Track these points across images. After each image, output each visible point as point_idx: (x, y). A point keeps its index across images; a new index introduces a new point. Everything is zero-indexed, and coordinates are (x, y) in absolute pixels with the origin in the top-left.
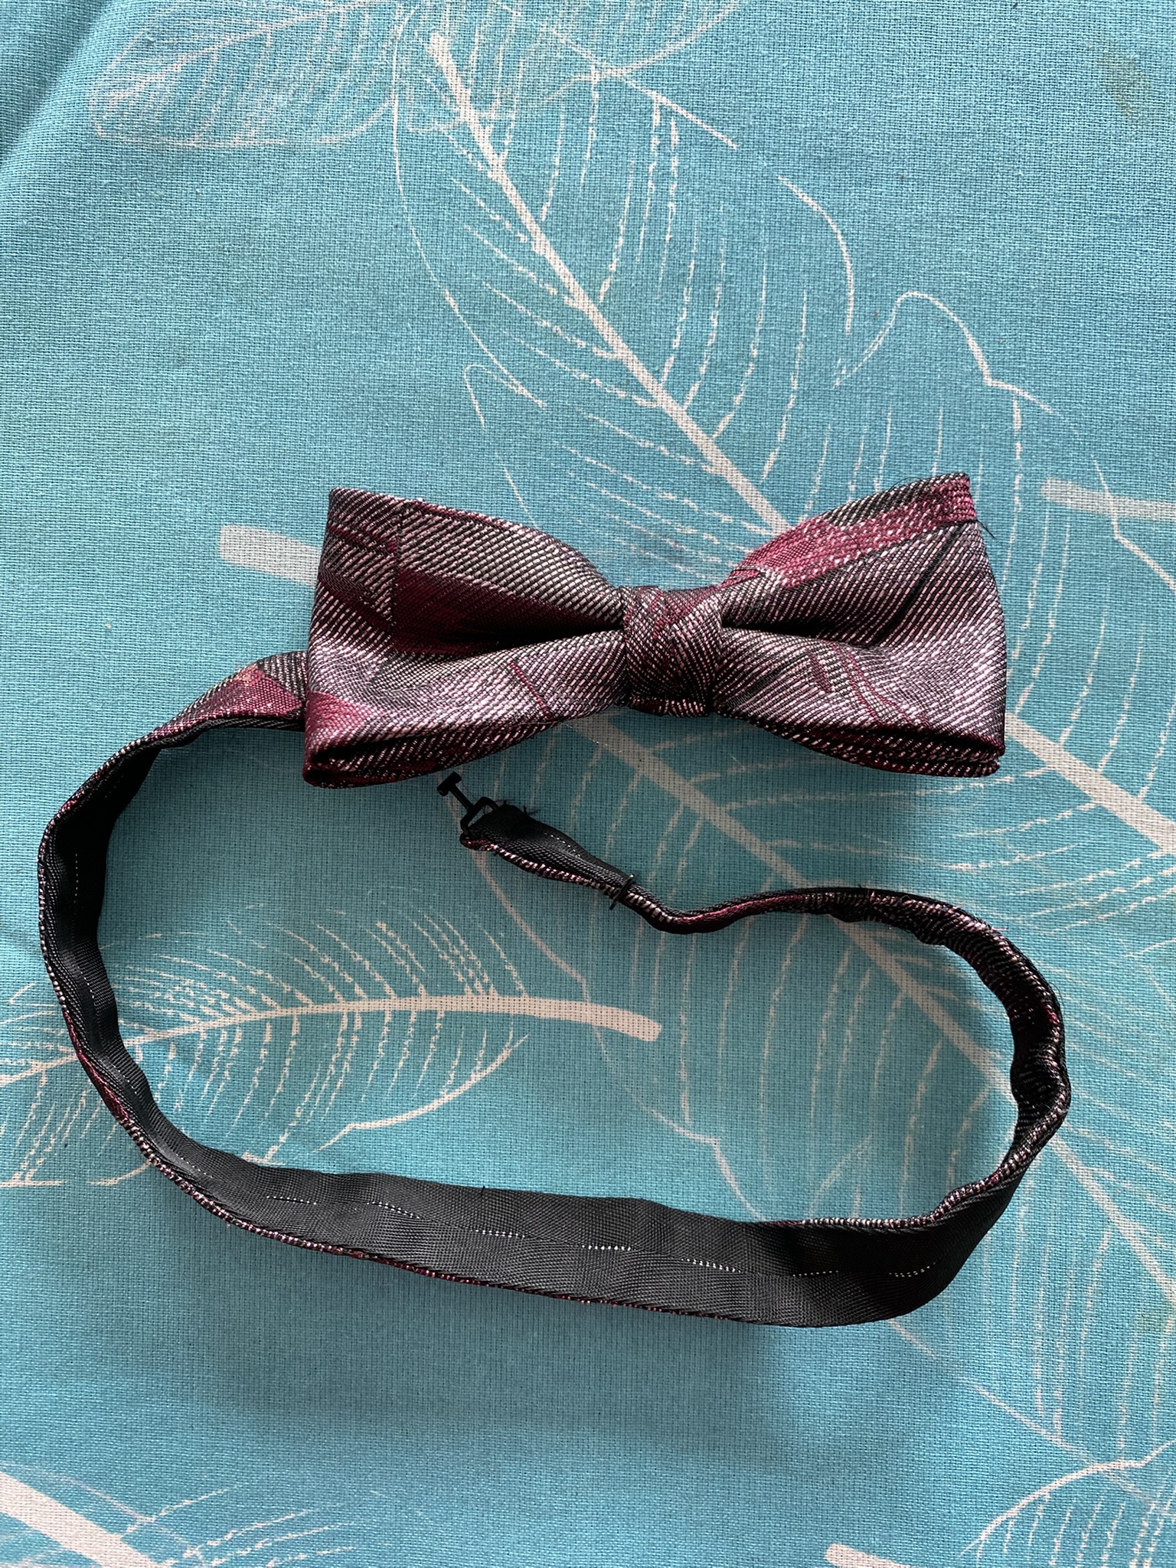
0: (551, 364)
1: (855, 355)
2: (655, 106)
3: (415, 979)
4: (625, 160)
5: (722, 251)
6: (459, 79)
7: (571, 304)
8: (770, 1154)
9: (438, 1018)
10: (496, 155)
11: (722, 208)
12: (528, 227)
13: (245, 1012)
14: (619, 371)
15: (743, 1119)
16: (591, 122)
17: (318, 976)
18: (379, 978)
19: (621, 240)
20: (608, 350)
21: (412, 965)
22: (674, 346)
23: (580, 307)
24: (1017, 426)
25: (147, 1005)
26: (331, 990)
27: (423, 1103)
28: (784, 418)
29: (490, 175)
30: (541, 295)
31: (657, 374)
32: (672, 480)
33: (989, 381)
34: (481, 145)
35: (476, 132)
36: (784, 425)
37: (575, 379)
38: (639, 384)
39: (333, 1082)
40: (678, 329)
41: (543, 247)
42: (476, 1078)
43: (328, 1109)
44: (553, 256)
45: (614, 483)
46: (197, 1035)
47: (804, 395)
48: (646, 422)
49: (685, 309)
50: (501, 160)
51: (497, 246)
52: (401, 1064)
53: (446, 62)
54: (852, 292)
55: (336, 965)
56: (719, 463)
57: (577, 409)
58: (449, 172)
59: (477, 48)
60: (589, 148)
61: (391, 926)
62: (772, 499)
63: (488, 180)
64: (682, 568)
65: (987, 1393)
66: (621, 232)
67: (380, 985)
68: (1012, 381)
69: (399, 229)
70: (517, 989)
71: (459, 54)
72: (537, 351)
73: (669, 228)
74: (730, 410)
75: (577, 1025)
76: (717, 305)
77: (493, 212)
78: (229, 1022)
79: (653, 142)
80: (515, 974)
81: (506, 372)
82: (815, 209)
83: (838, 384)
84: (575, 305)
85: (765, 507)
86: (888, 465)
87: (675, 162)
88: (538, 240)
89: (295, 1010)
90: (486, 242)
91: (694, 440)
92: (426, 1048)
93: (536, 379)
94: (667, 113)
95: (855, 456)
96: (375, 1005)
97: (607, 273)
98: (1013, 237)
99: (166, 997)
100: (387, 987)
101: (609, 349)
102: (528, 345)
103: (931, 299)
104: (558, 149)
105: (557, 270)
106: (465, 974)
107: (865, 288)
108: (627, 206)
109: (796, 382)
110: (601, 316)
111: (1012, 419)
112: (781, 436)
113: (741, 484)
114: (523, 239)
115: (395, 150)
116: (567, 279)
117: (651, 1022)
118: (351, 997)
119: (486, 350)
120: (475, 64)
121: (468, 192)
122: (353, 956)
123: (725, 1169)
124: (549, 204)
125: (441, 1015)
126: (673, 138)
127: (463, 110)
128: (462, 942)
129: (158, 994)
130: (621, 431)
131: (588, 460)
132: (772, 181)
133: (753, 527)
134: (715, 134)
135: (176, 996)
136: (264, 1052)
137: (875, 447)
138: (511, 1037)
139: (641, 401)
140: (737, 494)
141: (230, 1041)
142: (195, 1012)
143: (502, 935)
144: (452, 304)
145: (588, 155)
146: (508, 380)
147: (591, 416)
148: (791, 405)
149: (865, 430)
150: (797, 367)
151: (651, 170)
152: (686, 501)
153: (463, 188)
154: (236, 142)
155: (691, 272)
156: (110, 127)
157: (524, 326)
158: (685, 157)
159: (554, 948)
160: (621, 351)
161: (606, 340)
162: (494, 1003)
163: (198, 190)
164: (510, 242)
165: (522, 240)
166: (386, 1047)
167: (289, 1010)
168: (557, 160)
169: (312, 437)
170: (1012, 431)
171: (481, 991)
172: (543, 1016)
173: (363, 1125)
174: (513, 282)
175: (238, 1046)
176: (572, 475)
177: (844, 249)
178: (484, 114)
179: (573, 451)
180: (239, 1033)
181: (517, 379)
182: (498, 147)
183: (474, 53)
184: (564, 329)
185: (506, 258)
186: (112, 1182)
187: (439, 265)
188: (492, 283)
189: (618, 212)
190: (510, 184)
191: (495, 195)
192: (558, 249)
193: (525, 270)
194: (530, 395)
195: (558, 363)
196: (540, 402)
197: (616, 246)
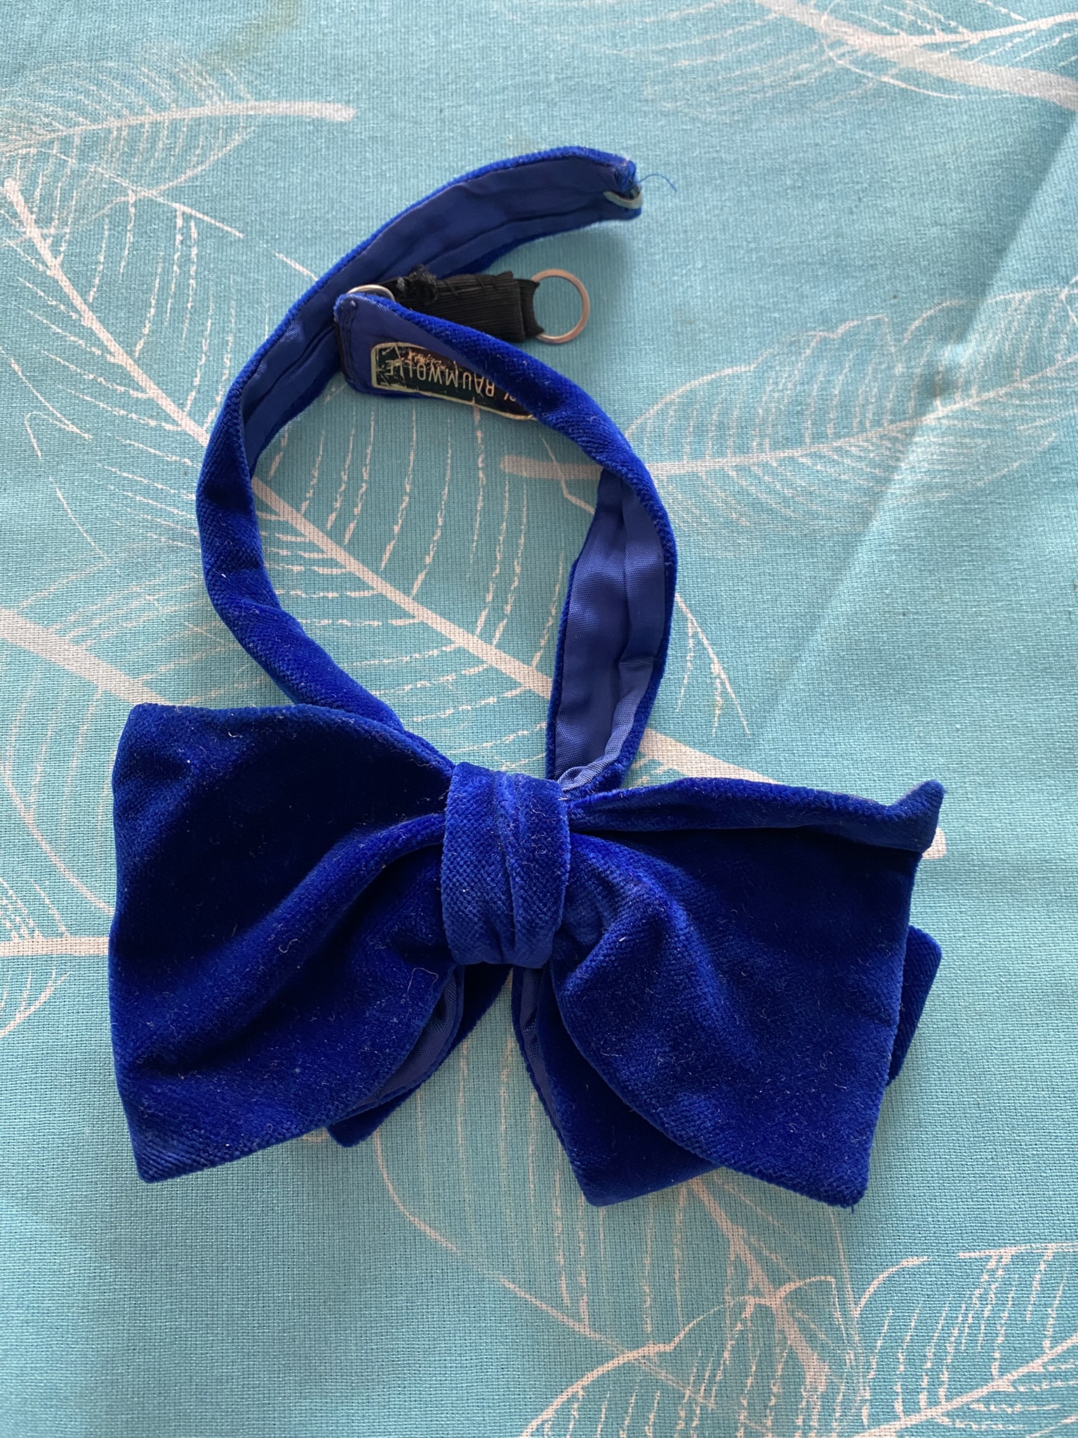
0: (96, 406)
2: (178, 213)
4: (155, 253)
5: (233, 311)
6: (26, 209)
7: (112, 361)
10: (54, 259)
11: (232, 280)
12: (78, 308)
14: (150, 407)
16: (129, 228)
19: (153, 310)
20: (142, 392)
22: (195, 384)
23: (120, 363)
29: (48, 273)
30: (88, 356)
31: (181, 406)
34: (42, 253)
35: (39, 244)
37: (115, 416)
38: (167, 414)
40: (198, 371)
41: (90, 320)
42: (21, 1016)
44: (98, 327)
45: (146, 491)
48: (173, 442)
49: (203, 355)
50: (58, 262)
51: (53, 324)
53: (17, 198)
57: (117, 438)
58: (16, 273)
59: (40, 186)
60: (127, 246)
63: (47, 277)
66: (153, 305)
70: (60, 930)
71: (27, 194)
72: (84, 396)
73: (191, 298)
76: (229, 351)
77: (51, 299)
79: (177, 238)
80: (57, 917)
81: (59, 416)
84: (116, 361)
87: (195, 251)
88: (86, 316)
90: (45, 321)
93: (84, 418)
94: (187, 218)
97: (141, 336)
102: (77, 394)
104: (103, 250)
105: (101, 336)
106: (12, 921)
108: (157, 285)
110: (136, 367)
114: (75, 316)
116: (109, 342)
119: (43, 401)
120: (38, 198)
121: (31, 286)
124: (95, 290)
126: (192, 235)
127: (29, 229)
130: (152, 451)
131: (125, 475)
132: (270, 256)
134: (226, 228)
138: (54, 975)
139: (168, 427)
143: (47, 881)
144: (16, 369)
145: (127, 252)
146: (60, 421)
147: (128, 442)
151: (176, 258)
153: (28, 284)
155: (209, 329)
157: (74, 380)
158: (202, 247)
160: (153, 391)
161: (140, 384)
162: (39, 946)
164: (64, 320)
165: (74, 318)
168: (102, 258)
170: (473, 422)
171: (27, 936)
172: (83, 952)
174: (66, 348)
176: (112, 488)
178: (45, 231)
179: (113, 470)
181: (69, 420)
182: (56, 253)
183: (38, 190)
184: (107, 379)
185: (61, 331)
187: (6, 341)
188: (48, 350)
189: (150, 290)
190: (64, 278)
191: (52, 287)
192: (102, 321)
193: (76, 339)
194: (78, 431)
195: (102, 405)
196: (86, 436)
197: (148, 315)
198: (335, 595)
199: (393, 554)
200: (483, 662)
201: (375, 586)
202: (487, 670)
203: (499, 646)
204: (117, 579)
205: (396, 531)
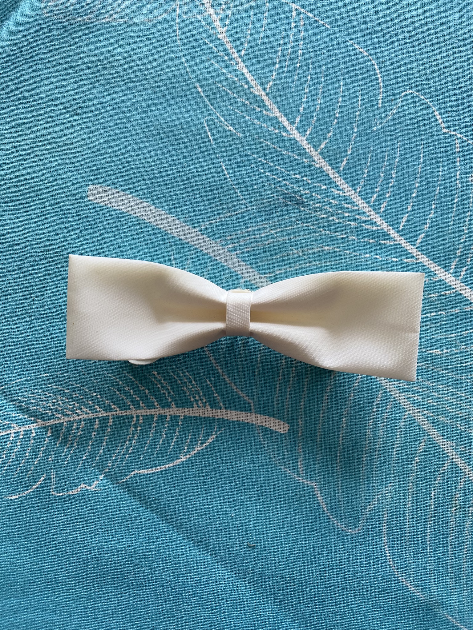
0: (244, 117)
1: (383, 117)
2: (294, 10)
3: (170, 400)
4: (279, 31)
5: (323, 71)
7: (254, 92)
8: (342, 491)
9: (180, 419)
10: (222, 28)
11: (323, 53)
12: (235, 59)
13: (86, 413)
14: (275, 121)
15: (329, 473)
16: (265, 15)
17: (123, 397)
18: (152, 399)
19: (277, 65)
21: (169, 393)
22: (300, 111)
23: (258, 94)
24: (458, 150)
25: (39, 408)
26: (129, 403)
27: (171, 461)
28: (351, 144)
29: (219, 37)
30: (240, 88)
31: (292, 123)
32: (299, 169)
33: (444, 130)
34: (215, 24)
35: (214, 19)
36: (351, 146)
37: (255, 124)
38: (284, 127)
39: (127, 450)
40: (302, 104)
41: (242, 67)
42: (198, 449)
43: (124, 463)
44: (246, 72)
45: (271, 170)
46: (62, 424)
47: (360, 134)
48: (287, 143)
49: (305, 95)
50: (224, 30)
51: (221, 67)
52: (161, 441)
54: (382, 90)
55: (132, 392)
56: (321, 163)
57: (256, 137)
58: (201, 35)
60: (264, 26)
61: (159, 373)
62: (345, 179)
63: (218, 39)
64: (303, 209)
65: (452, 619)
66: (277, 62)
67: (152, 402)
68: (455, 131)
69: (177, 58)
70: (219, 405)
72: (238, 111)
73: (299, 61)
74: (326, 139)
75: (248, 424)
76: (320, 94)
77: (220, 52)
78: (78, 418)
79: (292, 24)
80: (219, 398)
81: (223, 120)
82: (365, 54)
83: (375, 130)
84: (256, 92)
85: (342, 182)
86: (398, 166)
87: (302, 33)
88: (240, 64)
89: (110, 413)
90: (216, 65)
91: (309, 152)
92: (174, 434)
93: (237, 123)
94: (299, 13)
95: (383, 161)
96: (150, 412)
97: (270, 80)
98: (454, 68)
99: (48, 405)
100: (156, 403)
101: (271, 112)
102: (234, 109)
103: (417, 94)
104: (250, 26)
105: (248, 77)
106: (194, 397)
107: (387, 89)
108: (280, 51)
109: (356, 128)
110: (267, 97)
111: (455, 147)
112: (349, 151)
113: (331, 172)
114: (233, 64)
115: (177, 25)
116: (252, 81)
117: (285, 424)
118: (138, 407)
119: (214, 111)
121: (209, 43)
122: (140, 388)
123: (320, 499)
124: (245, 49)
125: (182, 417)
126: (301, 23)
127: (208, 10)
128: (193, 382)
129: (44, 403)
130: (276, 147)
131: (260, 159)
132: (346, 42)
133: (336, 191)
134: (320, 21)
135: (54, 405)
136: (94, 433)
137: (392, 158)
138: (215, 430)
139: (285, 134)
140: (329, 176)
141: (78, 428)
142: (62, 413)
143: (213, 379)
144: (200, 91)
145: (263, 29)
146: (224, 124)
147: (262, 140)
148: (353, 138)
149: (388, 150)
150: (356, 122)
151: (291, 36)
152: (305, 179)
153: (207, 42)
154: (106, 20)
155: (309, 80)
156: (51, 11)
157: (232, 101)
158: (307, 31)
159: (238, 386)
160: (276, 113)
161: (269, 108)
162: (208, 412)
163: (88, 39)
164: (227, 66)
165: (232, 65)
166: (154, 433)
167: (108, 413)
168: (249, 31)
169: (133, 147)
170: (455, 152)
171: (202, 406)
172: (231, 419)
173: (141, 471)
174: (227, 82)
175: (82, 430)
176: (253, 166)
177: (378, 72)
178: (217, 11)
179: (253, 155)
180: (83, 423)
181: (229, 123)
182: (223, 25)
184: (251, 103)
185: (225, 72)
186: (15, 497)
187: (195, 74)
188: (218, 82)
189: (276, 53)
190: (228, 40)
191: (220, 45)
192: (249, 69)
193: (234, 77)
194: (234, 131)
195: (247, 117)
196: (238, 134)
197: (275, 68)
198: (373, 241)
199: (407, 222)
200: (453, 289)
201: (396, 239)
202: (455, 293)
203: (462, 281)
204: (254, 219)
205: (409, 209)
